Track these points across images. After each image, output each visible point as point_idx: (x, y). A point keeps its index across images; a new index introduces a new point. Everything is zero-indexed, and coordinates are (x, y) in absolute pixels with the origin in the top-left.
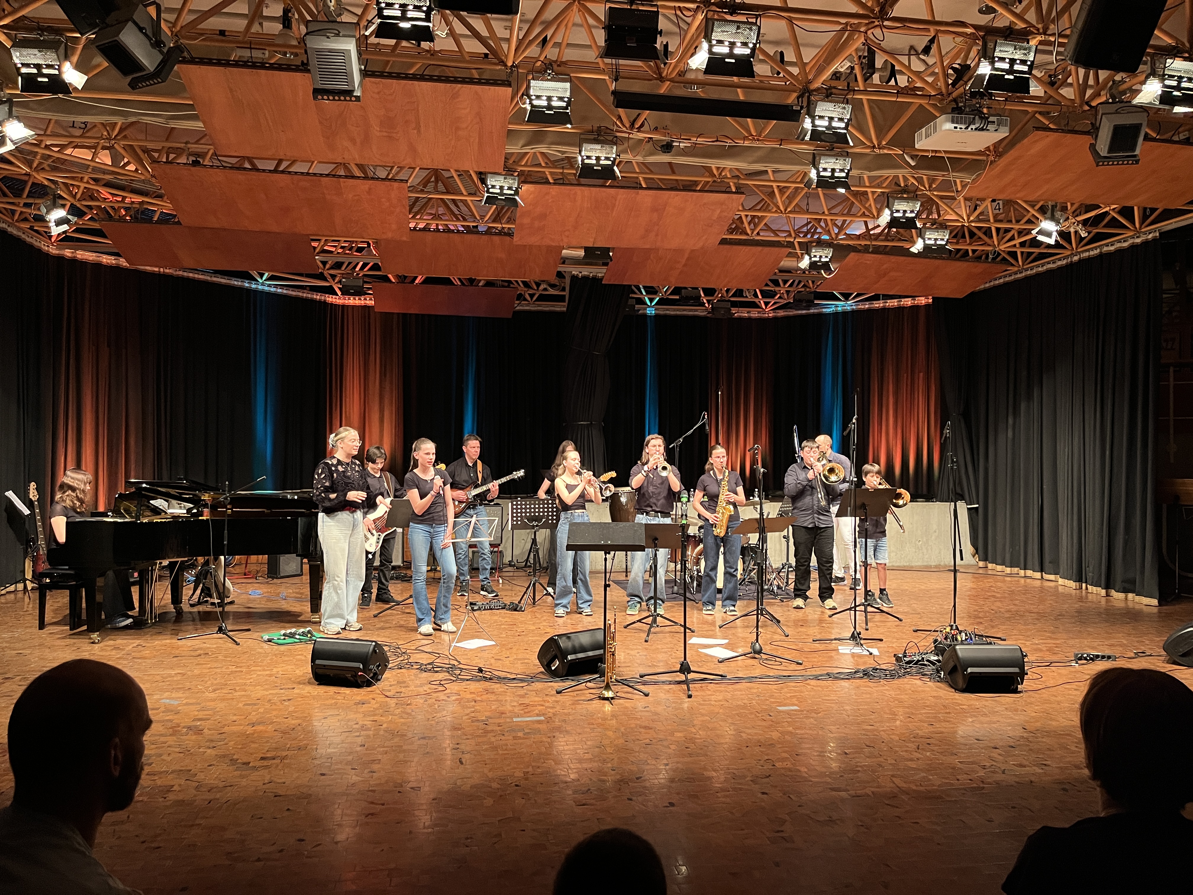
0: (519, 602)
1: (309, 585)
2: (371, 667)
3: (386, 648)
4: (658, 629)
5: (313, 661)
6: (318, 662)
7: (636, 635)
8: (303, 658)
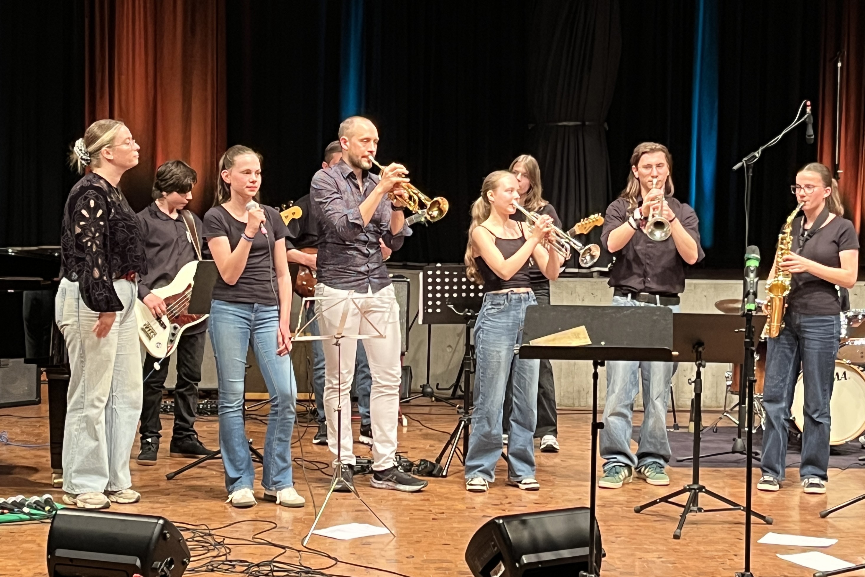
0: (438, 460)
1: (48, 421)
2: (157, 564)
3: (186, 535)
4: (700, 516)
5: (51, 550)
6: (60, 553)
7: (658, 525)
8: (34, 547)
